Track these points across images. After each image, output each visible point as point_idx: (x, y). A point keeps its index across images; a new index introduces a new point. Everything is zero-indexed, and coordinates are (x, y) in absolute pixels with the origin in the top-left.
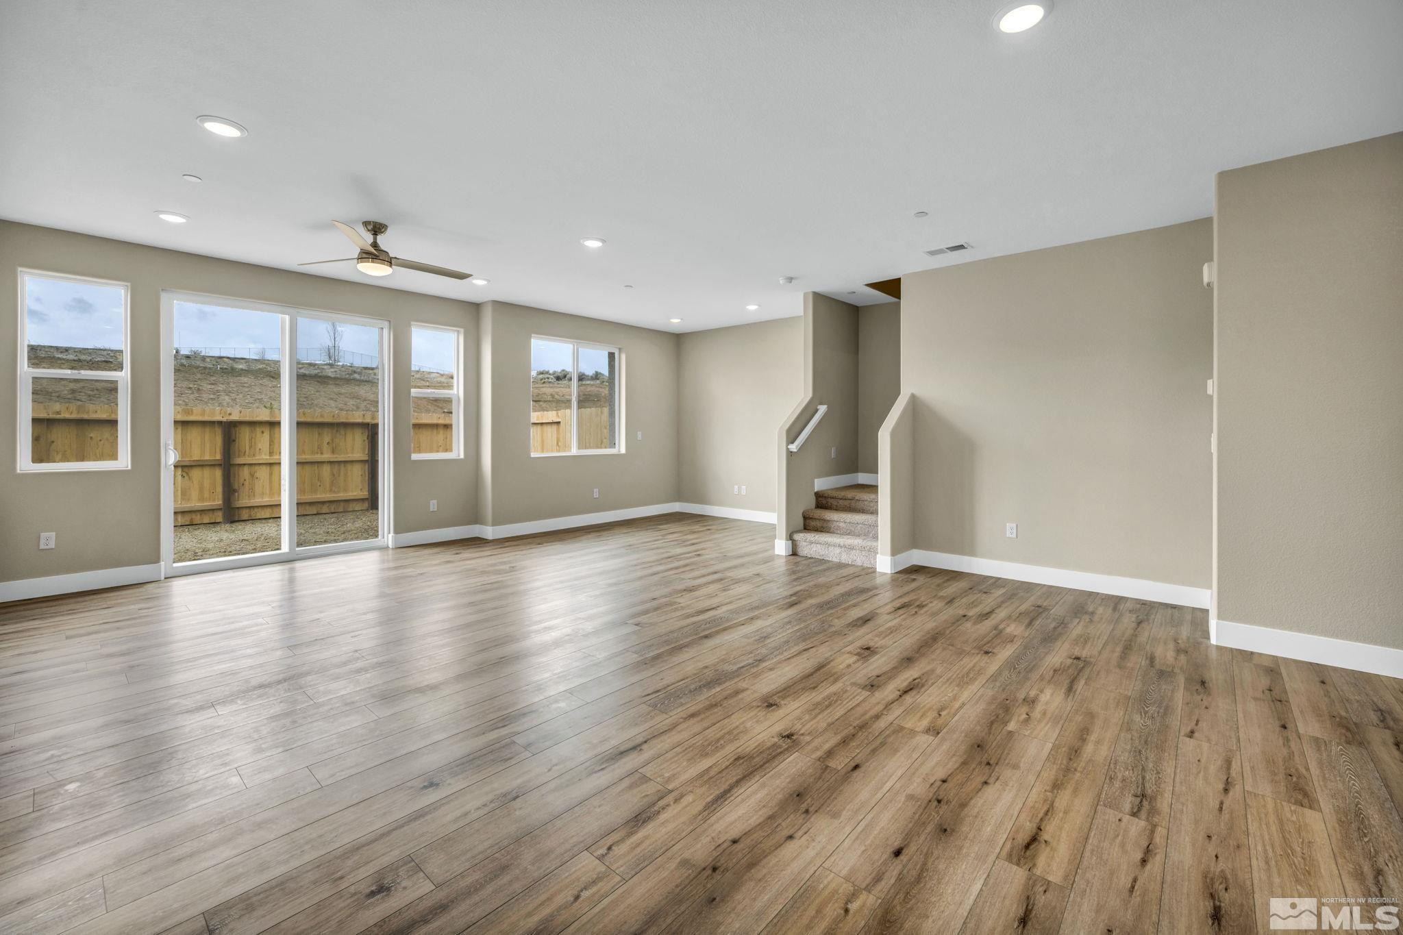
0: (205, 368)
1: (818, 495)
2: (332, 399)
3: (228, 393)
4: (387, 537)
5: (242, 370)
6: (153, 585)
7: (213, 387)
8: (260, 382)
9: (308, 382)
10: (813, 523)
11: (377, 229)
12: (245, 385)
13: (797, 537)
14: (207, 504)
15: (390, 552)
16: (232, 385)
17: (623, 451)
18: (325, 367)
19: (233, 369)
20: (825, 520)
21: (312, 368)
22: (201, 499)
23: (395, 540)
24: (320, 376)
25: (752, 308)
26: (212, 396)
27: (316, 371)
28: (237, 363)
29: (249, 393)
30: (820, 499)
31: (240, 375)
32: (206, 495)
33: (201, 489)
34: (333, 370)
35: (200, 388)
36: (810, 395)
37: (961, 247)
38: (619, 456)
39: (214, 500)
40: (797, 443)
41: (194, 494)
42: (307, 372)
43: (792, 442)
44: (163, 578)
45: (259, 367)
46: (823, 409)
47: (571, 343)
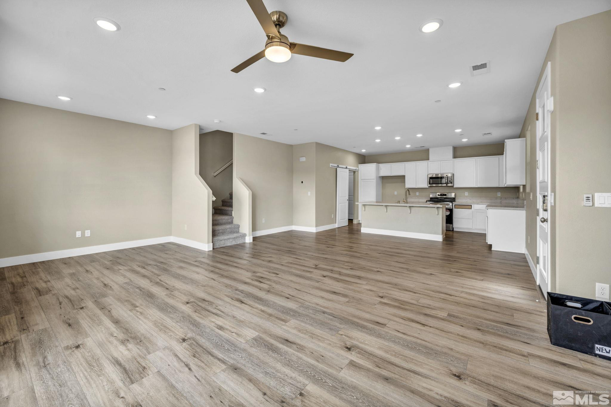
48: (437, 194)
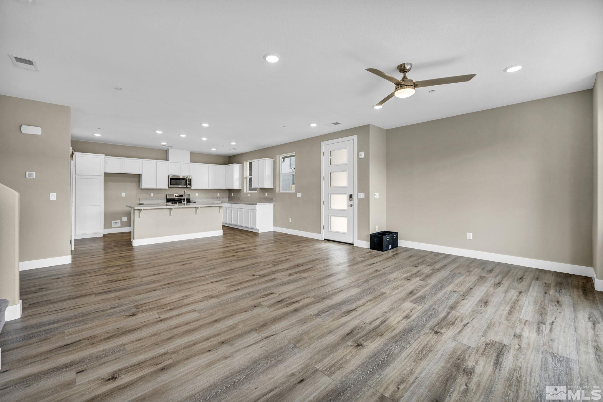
48: (174, 195)
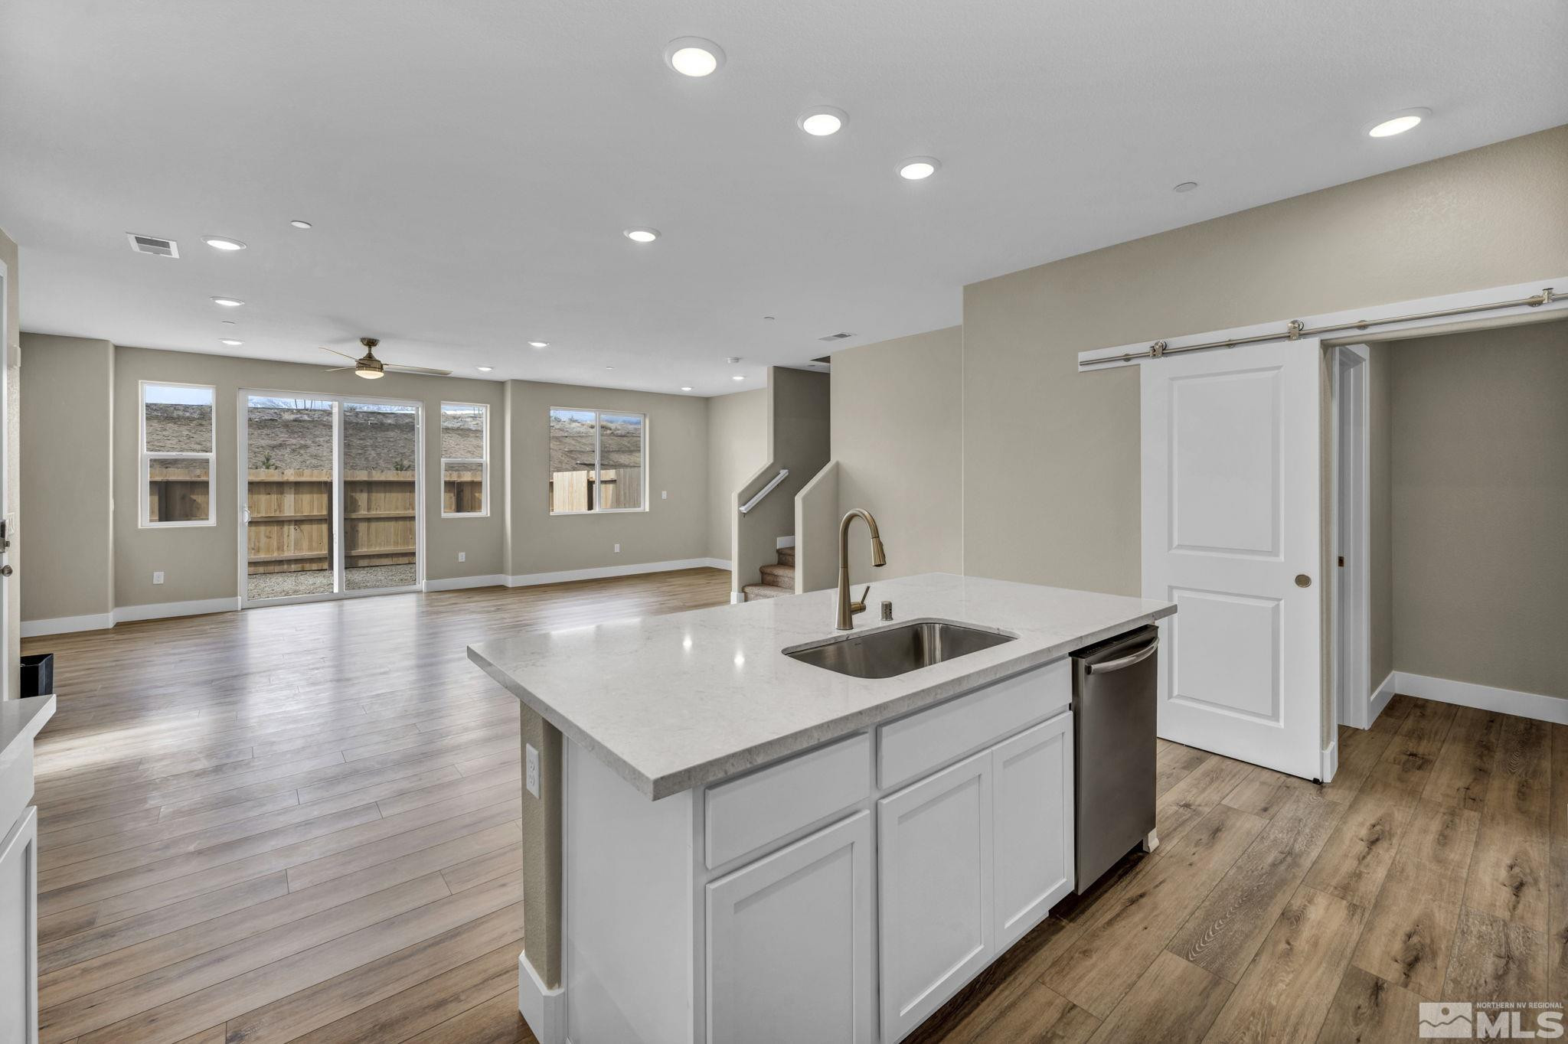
0: (357, 423)
1: (780, 552)
2: (469, 452)
3: (374, 447)
4: (422, 584)
5: (390, 424)
6: (230, 613)
7: (362, 442)
8: (405, 436)
9: (450, 435)
10: (769, 578)
11: (371, 343)
12: (391, 440)
13: (748, 590)
14: (315, 553)
15: (424, 595)
16: (379, 440)
17: (647, 510)
18: (469, 420)
19: (382, 424)
20: (777, 576)
21: (455, 420)
22: (310, 549)
23: (427, 585)
24: (462, 429)
25: (738, 378)
26: (360, 451)
27: (459, 424)
28: (387, 417)
29: (394, 447)
30: (781, 556)
31: (388, 430)
32: (314, 544)
33: (311, 540)
34: (475, 423)
35: (351, 443)
36: (771, 461)
37: (842, 336)
38: (644, 513)
39: (321, 550)
40: (746, 506)
41: (305, 544)
42: (450, 426)
43: (744, 505)
44: (239, 608)
45: (407, 421)
46: (784, 473)
47: (594, 412)
